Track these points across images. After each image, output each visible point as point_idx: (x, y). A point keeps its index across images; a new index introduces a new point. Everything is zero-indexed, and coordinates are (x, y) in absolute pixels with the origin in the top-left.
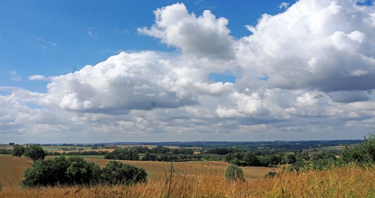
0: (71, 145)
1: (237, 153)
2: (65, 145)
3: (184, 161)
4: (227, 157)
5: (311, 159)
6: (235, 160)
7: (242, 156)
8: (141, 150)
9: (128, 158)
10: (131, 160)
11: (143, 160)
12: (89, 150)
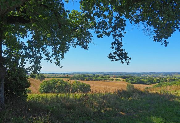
0: (54, 73)
1: (131, 78)
2: (51, 73)
3: (106, 81)
4: (126, 80)
5: (168, 81)
6: (130, 81)
7: (134, 79)
8: (85, 76)
9: (80, 79)
10: (81, 80)
11: (87, 80)
12: (61, 76)
